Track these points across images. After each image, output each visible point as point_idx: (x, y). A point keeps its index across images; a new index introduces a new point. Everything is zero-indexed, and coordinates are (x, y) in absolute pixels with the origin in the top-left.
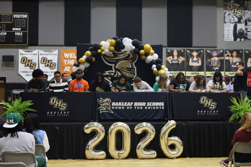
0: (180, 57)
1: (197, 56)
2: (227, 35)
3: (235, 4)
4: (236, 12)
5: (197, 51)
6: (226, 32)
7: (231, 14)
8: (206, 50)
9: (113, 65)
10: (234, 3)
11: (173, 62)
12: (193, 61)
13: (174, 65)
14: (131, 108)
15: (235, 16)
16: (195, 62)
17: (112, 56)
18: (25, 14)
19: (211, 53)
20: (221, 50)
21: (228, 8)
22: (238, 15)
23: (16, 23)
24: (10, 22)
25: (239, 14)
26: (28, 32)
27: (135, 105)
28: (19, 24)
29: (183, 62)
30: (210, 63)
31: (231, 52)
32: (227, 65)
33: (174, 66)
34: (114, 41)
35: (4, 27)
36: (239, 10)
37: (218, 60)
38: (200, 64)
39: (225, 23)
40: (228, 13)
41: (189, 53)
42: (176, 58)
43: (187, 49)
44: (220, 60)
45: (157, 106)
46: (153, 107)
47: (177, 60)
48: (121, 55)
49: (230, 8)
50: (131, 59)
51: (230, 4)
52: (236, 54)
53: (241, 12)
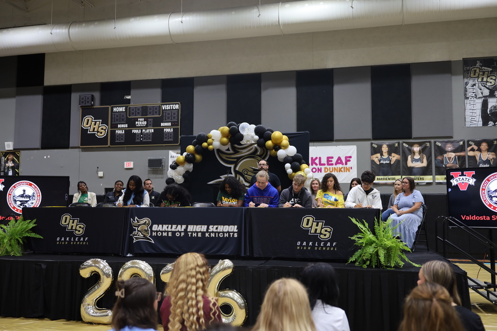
0: (393, 154)
1: (420, 152)
2: (471, 117)
3: (483, 68)
4: (485, 80)
5: (420, 144)
6: (468, 113)
7: (477, 85)
8: (435, 142)
9: (232, 166)
10: (482, 66)
11: (382, 162)
12: (413, 160)
13: (383, 167)
14: (182, 234)
15: (485, 86)
16: (417, 161)
17: (231, 151)
18: (176, 104)
19: (443, 146)
20: (461, 141)
21: (472, 75)
22: (489, 84)
23: (166, 116)
24: (158, 116)
25: (491, 83)
26: (179, 127)
27: (188, 230)
28: (168, 118)
29: (397, 161)
30: (442, 162)
31: (478, 144)
32: (470, 164)
33: (384, 169)
34: (226, 129)
35: (150, 122)
36: (491, 77)
37: (455, 156)
38: (425, 164)
39: (467, 98)
40: (471, 82)
41: (407, 148)
42: (386, 156)
43: (404, 142)
44: (459, 157)
45: (226, 232)
46: (219, 233)
47: (388, 159)
48: (244, 151)
49: (475, 75)
50: (260, 156)
51: (475, 69)
52: (486, 147)
53: (495, 80)
